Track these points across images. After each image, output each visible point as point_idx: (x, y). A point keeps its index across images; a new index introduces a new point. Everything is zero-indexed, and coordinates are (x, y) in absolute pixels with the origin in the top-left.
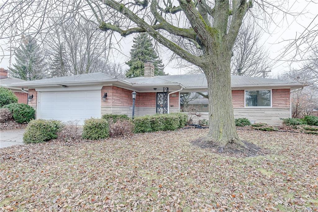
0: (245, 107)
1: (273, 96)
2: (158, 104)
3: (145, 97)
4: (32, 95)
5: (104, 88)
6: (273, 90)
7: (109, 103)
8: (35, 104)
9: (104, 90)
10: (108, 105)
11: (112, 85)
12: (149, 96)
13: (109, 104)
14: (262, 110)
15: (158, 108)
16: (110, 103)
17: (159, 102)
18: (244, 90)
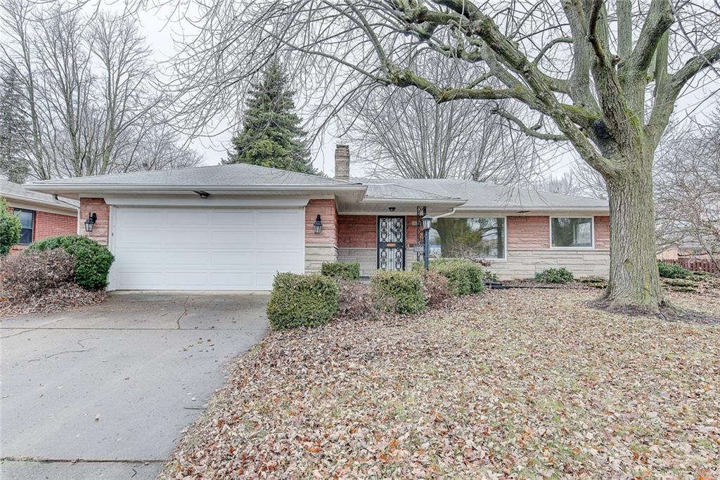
0: (552, 248)
1: (595, 229)
2: (381, 240)
3: (351, 225)
4: (94, 214)
5: (312, 202)
6: (595, 217)
7: (326, 237)
8: (105, 239)
9: (313, 209)
10: (324, 243)
11: (333, 197)
12: (360, 224)
13: (327, 240)
14: (579, 253)
15: (381, 250)
16: (328, 237)
17: (384, 237)
18: (548, 217)
